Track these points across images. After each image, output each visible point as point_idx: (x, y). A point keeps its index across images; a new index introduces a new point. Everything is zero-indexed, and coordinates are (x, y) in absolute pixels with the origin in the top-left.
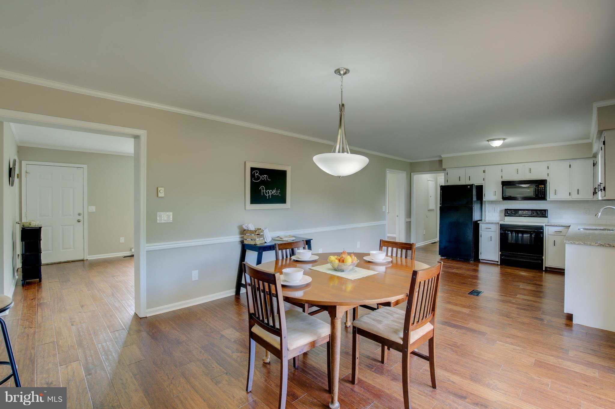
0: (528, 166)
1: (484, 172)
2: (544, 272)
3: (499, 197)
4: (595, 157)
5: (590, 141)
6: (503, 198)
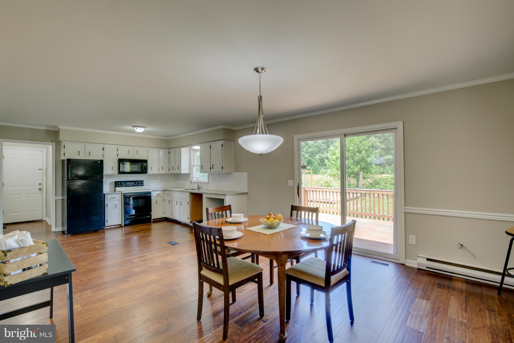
0: (136, 148)
1: (103, 149)
2: (152, 223)
3: (116, 171)
4: (170, 148)
5: (169, 138)
6: (120, 173)
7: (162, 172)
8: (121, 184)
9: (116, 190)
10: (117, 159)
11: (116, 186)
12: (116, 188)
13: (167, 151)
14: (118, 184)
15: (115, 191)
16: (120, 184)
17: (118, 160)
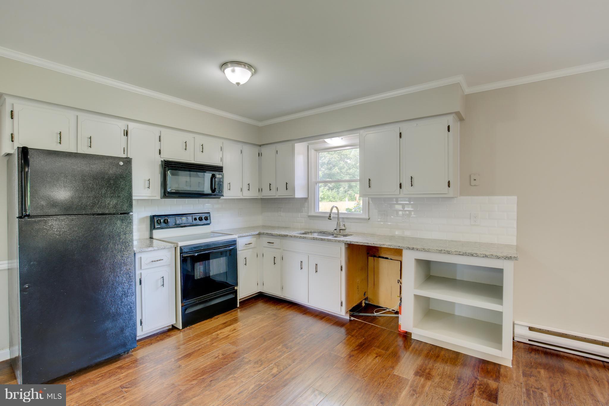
0: (200, 140)
1: (126, 133)
3: (157, 191)
4: (260, 146)
5: (260, 124)
6: (167, 194)
7: (247, 194)
8: (166, 222)
9: (154, 237)
10: (158, 160)
11: (153, 227)
12: (155, 232)
13: (256, 150)
14: (159, 223)
15: (151, 238)
16: (164, 222)
17: (160, 163)
